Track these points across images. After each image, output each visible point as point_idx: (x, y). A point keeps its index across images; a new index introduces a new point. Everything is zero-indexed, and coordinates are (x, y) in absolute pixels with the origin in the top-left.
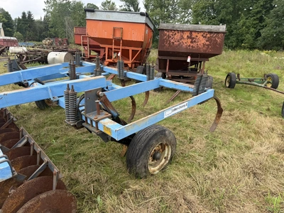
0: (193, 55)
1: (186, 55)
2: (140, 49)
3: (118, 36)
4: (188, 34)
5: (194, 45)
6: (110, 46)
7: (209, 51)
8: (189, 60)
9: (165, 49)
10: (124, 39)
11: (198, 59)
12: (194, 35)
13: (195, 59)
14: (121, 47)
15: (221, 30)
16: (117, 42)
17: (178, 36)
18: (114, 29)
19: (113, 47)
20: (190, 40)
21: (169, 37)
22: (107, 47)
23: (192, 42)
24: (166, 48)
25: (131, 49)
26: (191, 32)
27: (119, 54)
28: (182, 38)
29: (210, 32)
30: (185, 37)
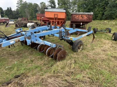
0: (83, 22)
1: (80, 22)
2: (63, 21)
3: (56, 17)
4: (81, 15)
5: (83, 19)
6: (53, 20)
7: (88, 21)
8: (81, 24)
9: (73, 21)
10: (58, 18)
11: (84, 24)
12: (83, 16)
13: (83, 24)
14: (57, 21)
15: (92, 14)
16: (56, 19)
17: (78, 16)
18: (55, 14)
19: (54, 20)
20: (81, 18)
21: (75, 16)
22: (52, 20)
23: (82, 18)
24: (74, 20)
25: (60, 21)
26: (82, 15)
27: (56, 23)
28: (79, 17)
29: (88, 15)
30: (80, 16)
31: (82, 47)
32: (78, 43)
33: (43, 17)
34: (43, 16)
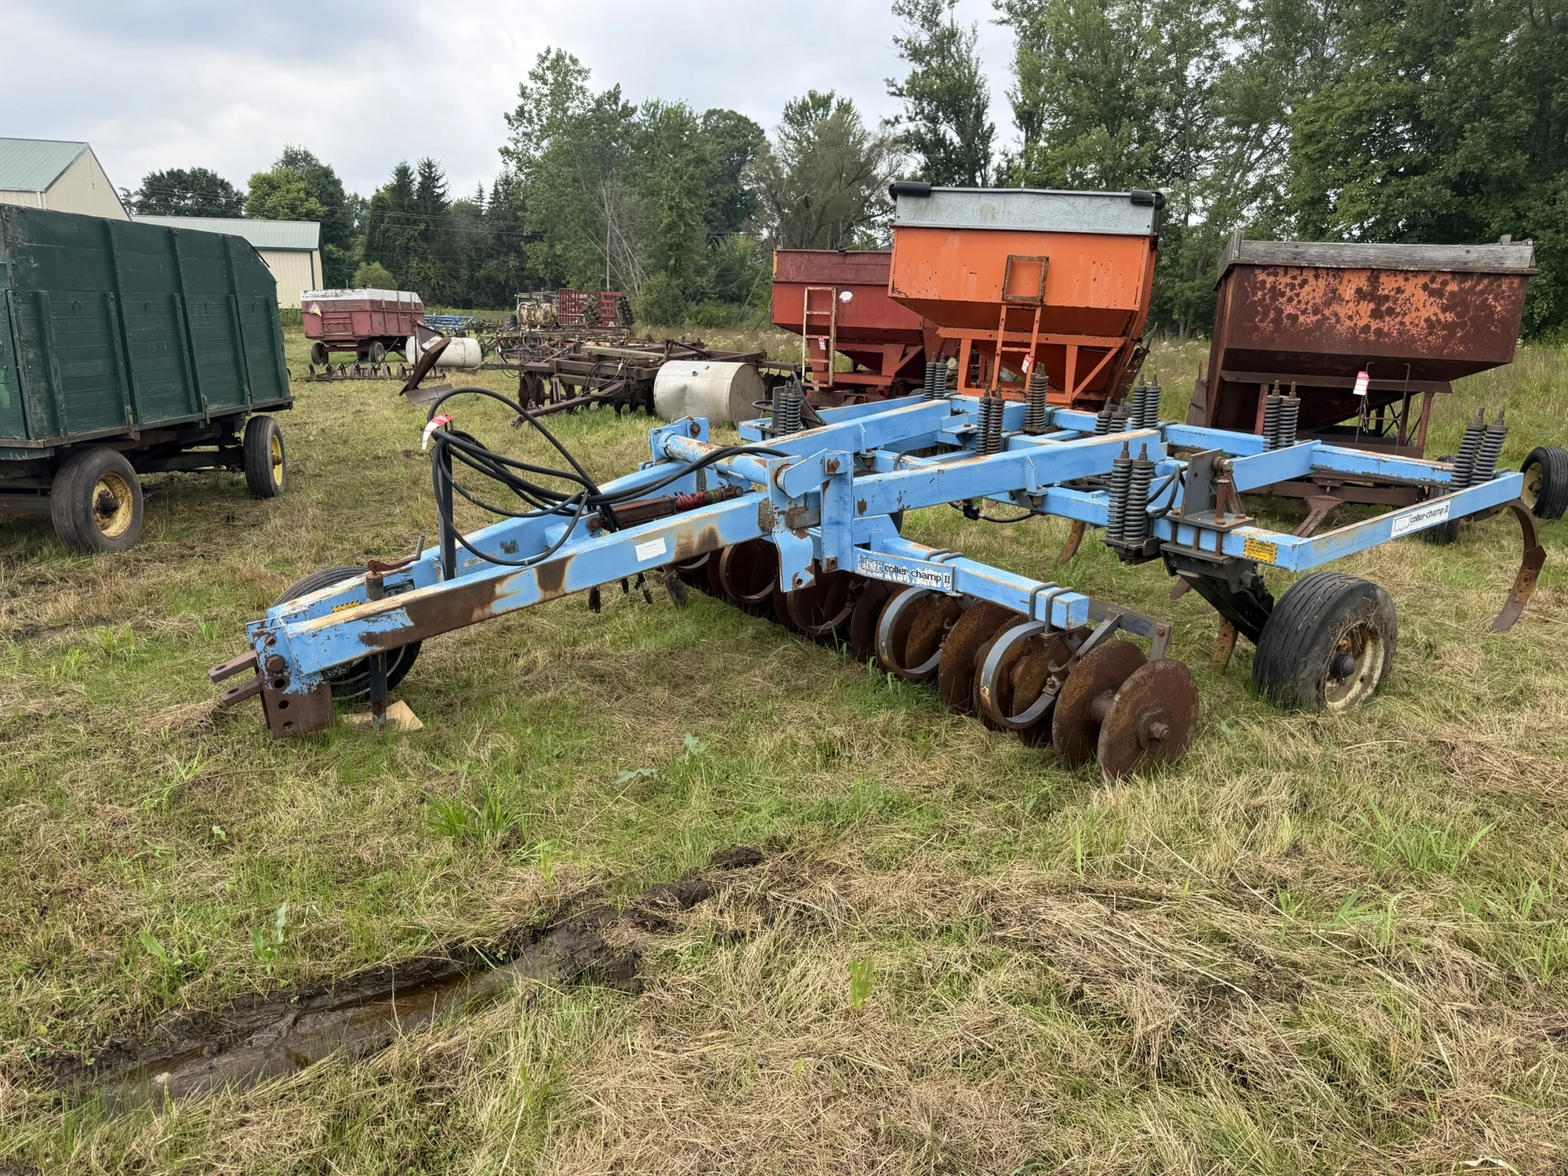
0: (1378, 368)
1: (1351, 367)
2: (1115, 343)
3: (1026, 289)
4: (1362, 281)
5: (1389, 324)
6: (983, 335)
7: (1458, 350)
8: (1361, 387)
9: (1255, 343)
10: (1052, 301)
11: (1405, 384)
12: (1387, 284)
13: (1389, 384)
14: (1035, 338)
15: (1510, 264)
16: (1020, 315)
17: (1314, 290)
18: (1012, 264)
19: (1000, 335)
20: (1366, 307)
21: (1276, 293)
22: (967, 336)
23: (1376, 314)
24: (1263, 335)
25: (1073, 343)
26: (1374, 273)
27: (1026, 365)
28: (1334, 296)
29: (1462, 274)
30: (1348, 291)
31: (1371, 661)
32: (1339, 604)
33: (846, 296)
34: (850, 276)
